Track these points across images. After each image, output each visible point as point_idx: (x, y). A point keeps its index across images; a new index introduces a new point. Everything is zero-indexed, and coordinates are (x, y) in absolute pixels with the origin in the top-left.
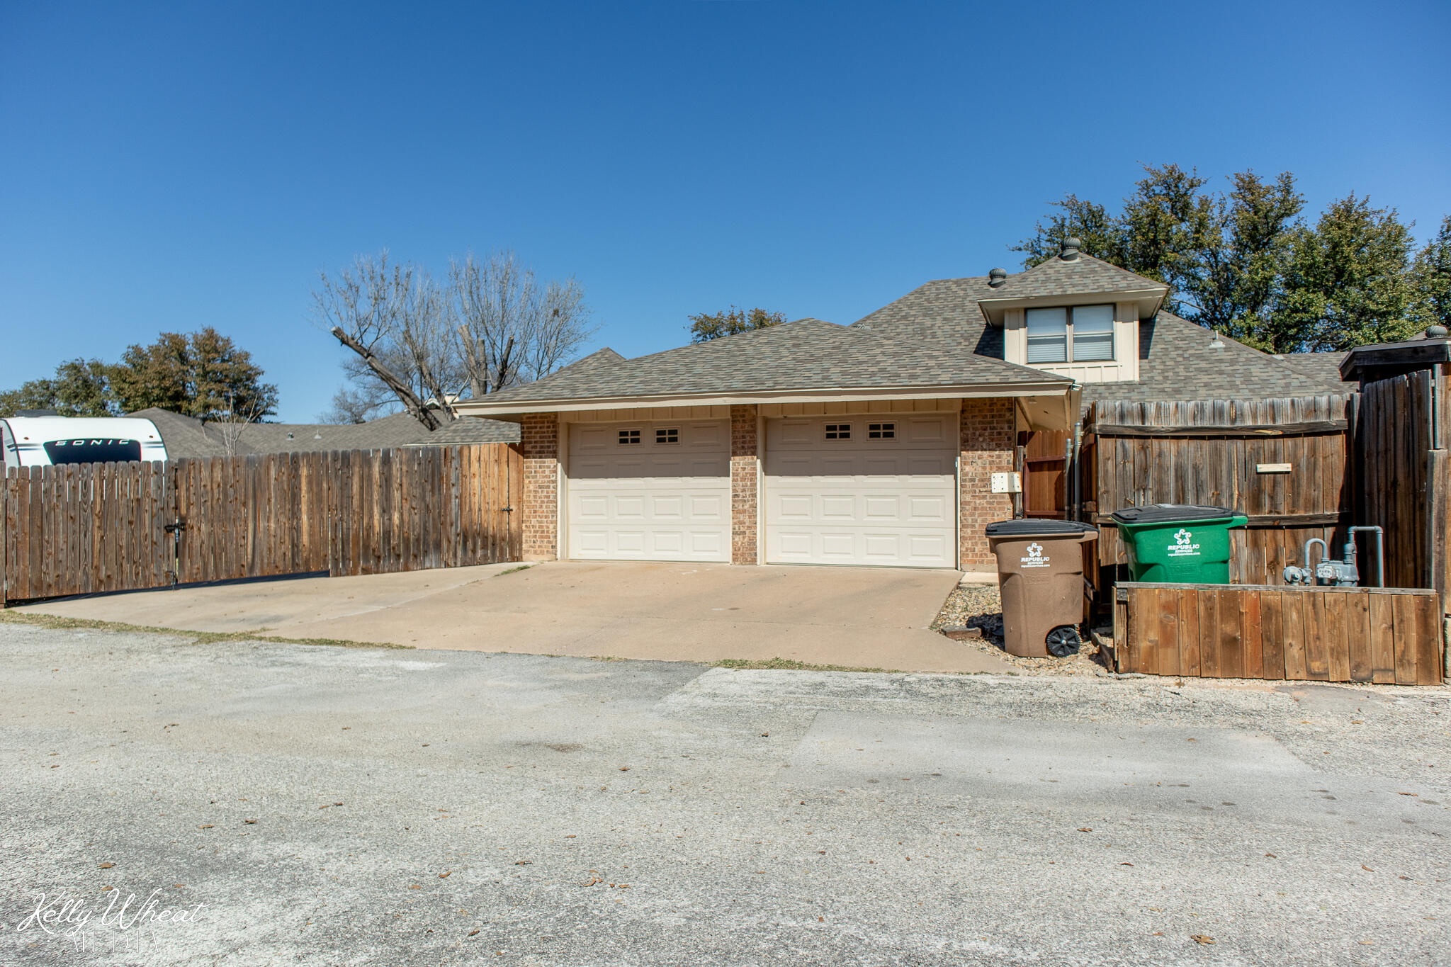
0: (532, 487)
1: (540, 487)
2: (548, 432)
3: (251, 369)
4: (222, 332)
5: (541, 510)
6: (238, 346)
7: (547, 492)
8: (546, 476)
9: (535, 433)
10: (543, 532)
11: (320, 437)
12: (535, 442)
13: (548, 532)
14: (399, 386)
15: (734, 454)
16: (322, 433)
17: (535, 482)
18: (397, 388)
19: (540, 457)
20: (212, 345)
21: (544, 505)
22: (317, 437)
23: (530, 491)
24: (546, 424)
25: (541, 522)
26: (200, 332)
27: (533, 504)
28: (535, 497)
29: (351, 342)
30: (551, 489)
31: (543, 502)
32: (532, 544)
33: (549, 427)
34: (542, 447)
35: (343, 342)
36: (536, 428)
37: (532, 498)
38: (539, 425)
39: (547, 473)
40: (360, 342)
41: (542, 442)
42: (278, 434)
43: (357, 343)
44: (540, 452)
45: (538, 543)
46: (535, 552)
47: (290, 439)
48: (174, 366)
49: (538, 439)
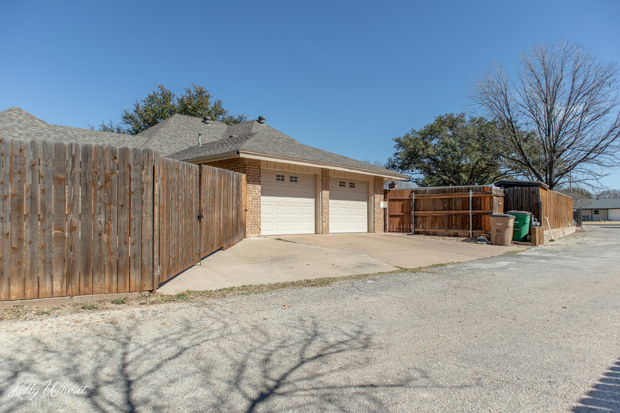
0: (250, 199)
1: (254, 199)
2: (257, 171)
5: (254, 211)
7: (257, 202)
8: (256, 194)
9: (252, 171)
10: (255, 222)
12: (252, 176)
13: (257, 222)
15: (323, 190)
17: (252, 196)
19: (254, 184)
21: (256, 208)
23: (249, 201)
24: (256, 167)
25: (254, 217)
27: (251, 207)
28: (251, 204)
30: (259, 200)
31: (255, 207)
32: (250, 228)
33: (258, 169)
34: (255, 178)
36: (252, 168)
37: (250, 204)
38: (253, 167)
39: (257, 192)
41: (255, 176)
44: (254, 181)
45: (253, 228)
46: (252, 233)
49: (253, 174)
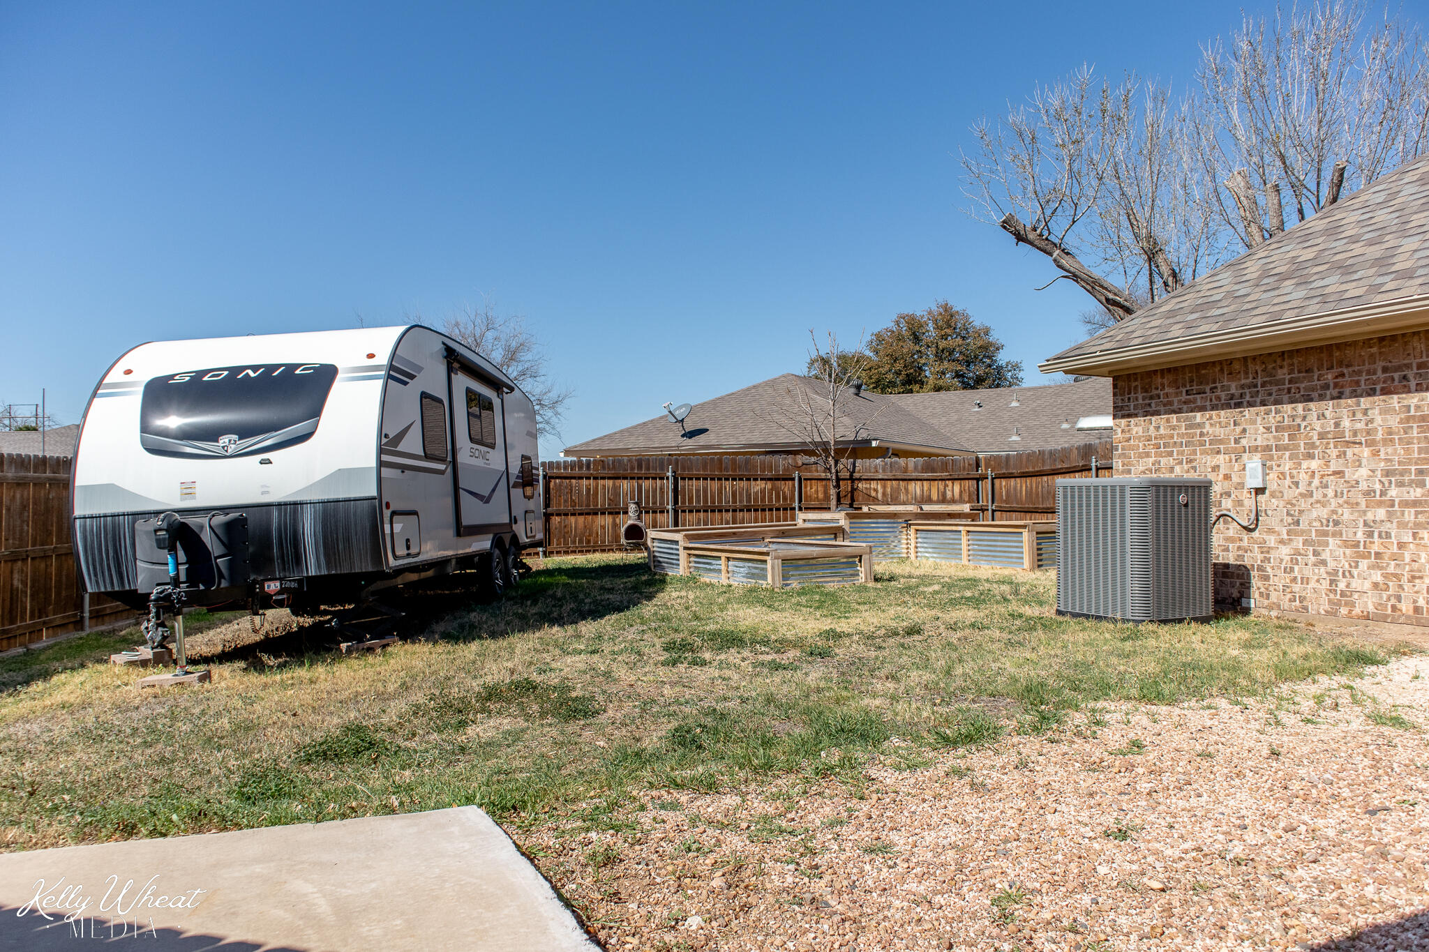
3: (991, 344)
4: (957, 307)
6: (978, 321)
11: (1017, 404)
14: (1111, 296)
16: (1021, 399)
18: (1108, 300)
20: (948, 320)
22: (1015, 404)
26: (934, 308)
29: (1031, 236)
35: (1020, 238)
40: (1046, 233)
42: (962, 403)
43: (1041, 235)
47: (977, 409)
48: (909, 346)
